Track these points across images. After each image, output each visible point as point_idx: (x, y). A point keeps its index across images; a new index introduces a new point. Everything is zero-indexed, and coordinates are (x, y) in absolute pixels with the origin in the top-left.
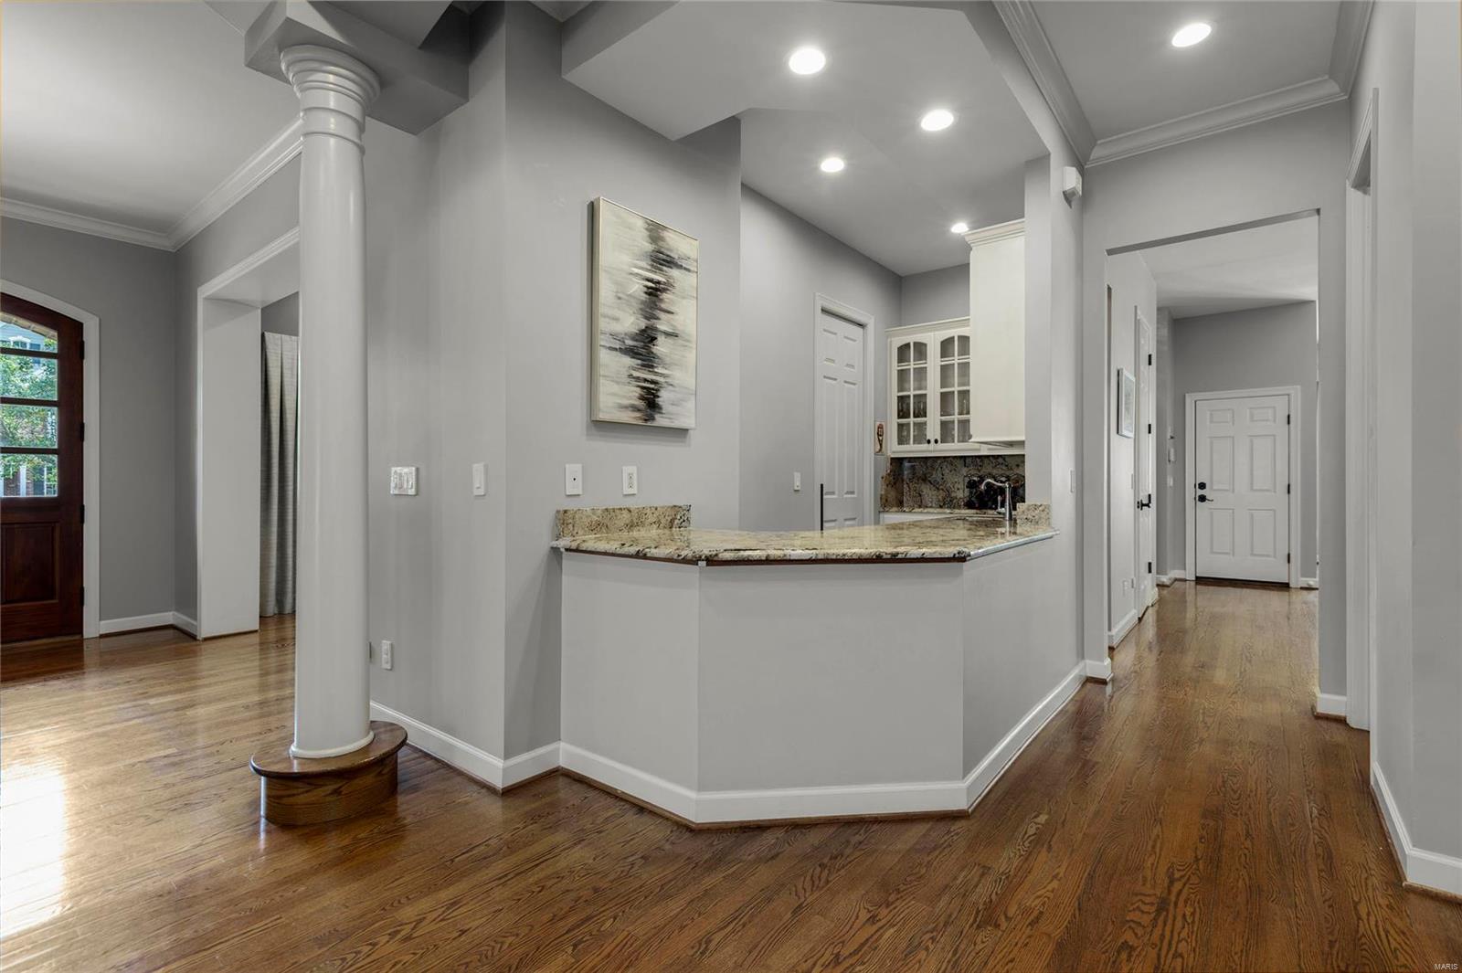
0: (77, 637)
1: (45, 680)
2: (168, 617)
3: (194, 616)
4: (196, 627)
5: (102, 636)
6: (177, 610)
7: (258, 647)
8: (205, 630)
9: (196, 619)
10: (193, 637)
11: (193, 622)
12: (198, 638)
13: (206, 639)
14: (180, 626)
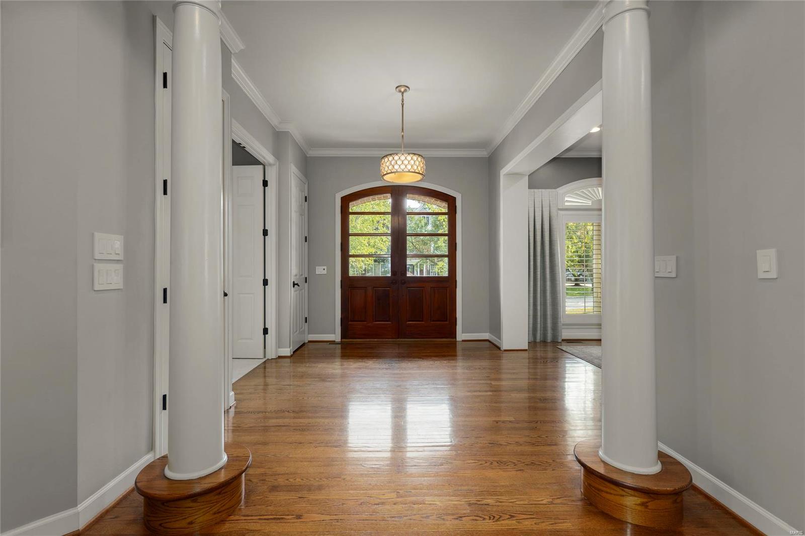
0: (454, 340)
1: (449, 360)
2: (486, 336)
3: (499, 337)
4: (500, 343)
5: (463, 341)
6: (490, 333)
7: (527, 361)
8: (505, 346)
9: (500, 339)
10: (499, 348)
11: (499, 340)
12: (501, 349)
13: (505, 350)
14: (492, 341)
